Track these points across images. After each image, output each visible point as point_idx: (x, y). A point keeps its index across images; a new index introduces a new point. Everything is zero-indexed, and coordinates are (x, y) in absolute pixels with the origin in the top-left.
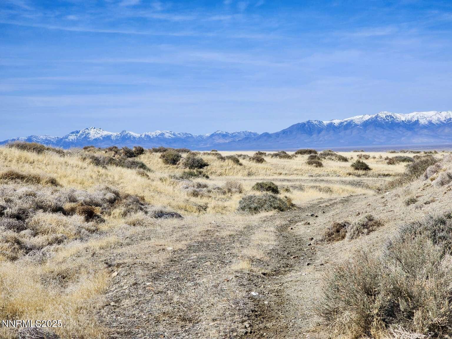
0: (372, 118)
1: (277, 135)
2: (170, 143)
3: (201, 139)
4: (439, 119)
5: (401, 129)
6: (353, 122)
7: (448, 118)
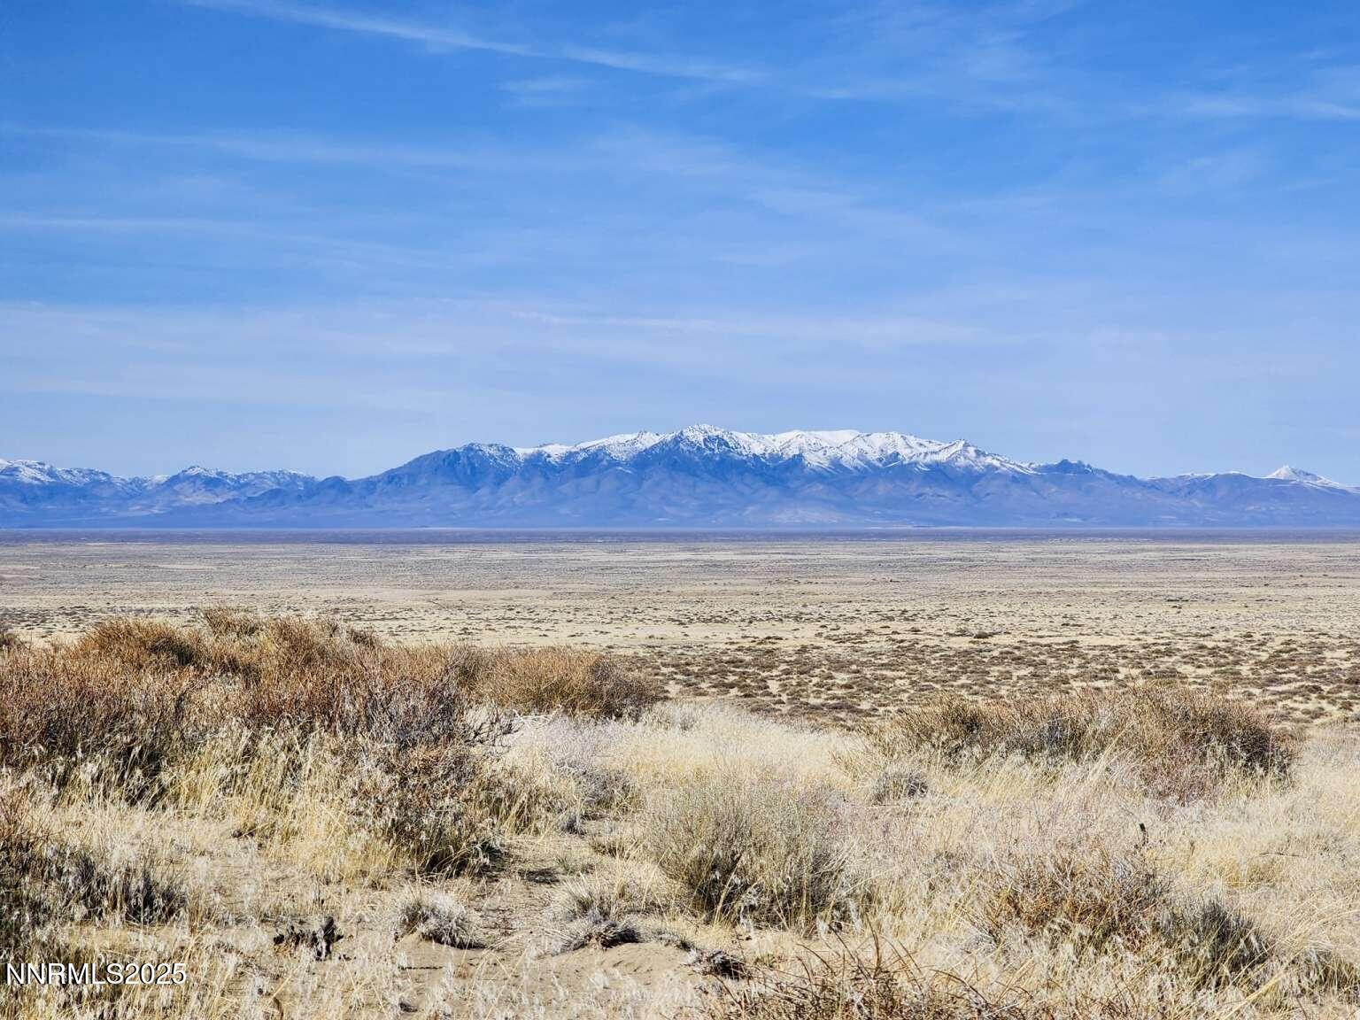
0: (663, 444)
1: (370, 485)
2: (35, 498)
3: (136, 489)
4: (862, 455)
5: (748, 478)
6: (606, 454)
7: (890, 452)
